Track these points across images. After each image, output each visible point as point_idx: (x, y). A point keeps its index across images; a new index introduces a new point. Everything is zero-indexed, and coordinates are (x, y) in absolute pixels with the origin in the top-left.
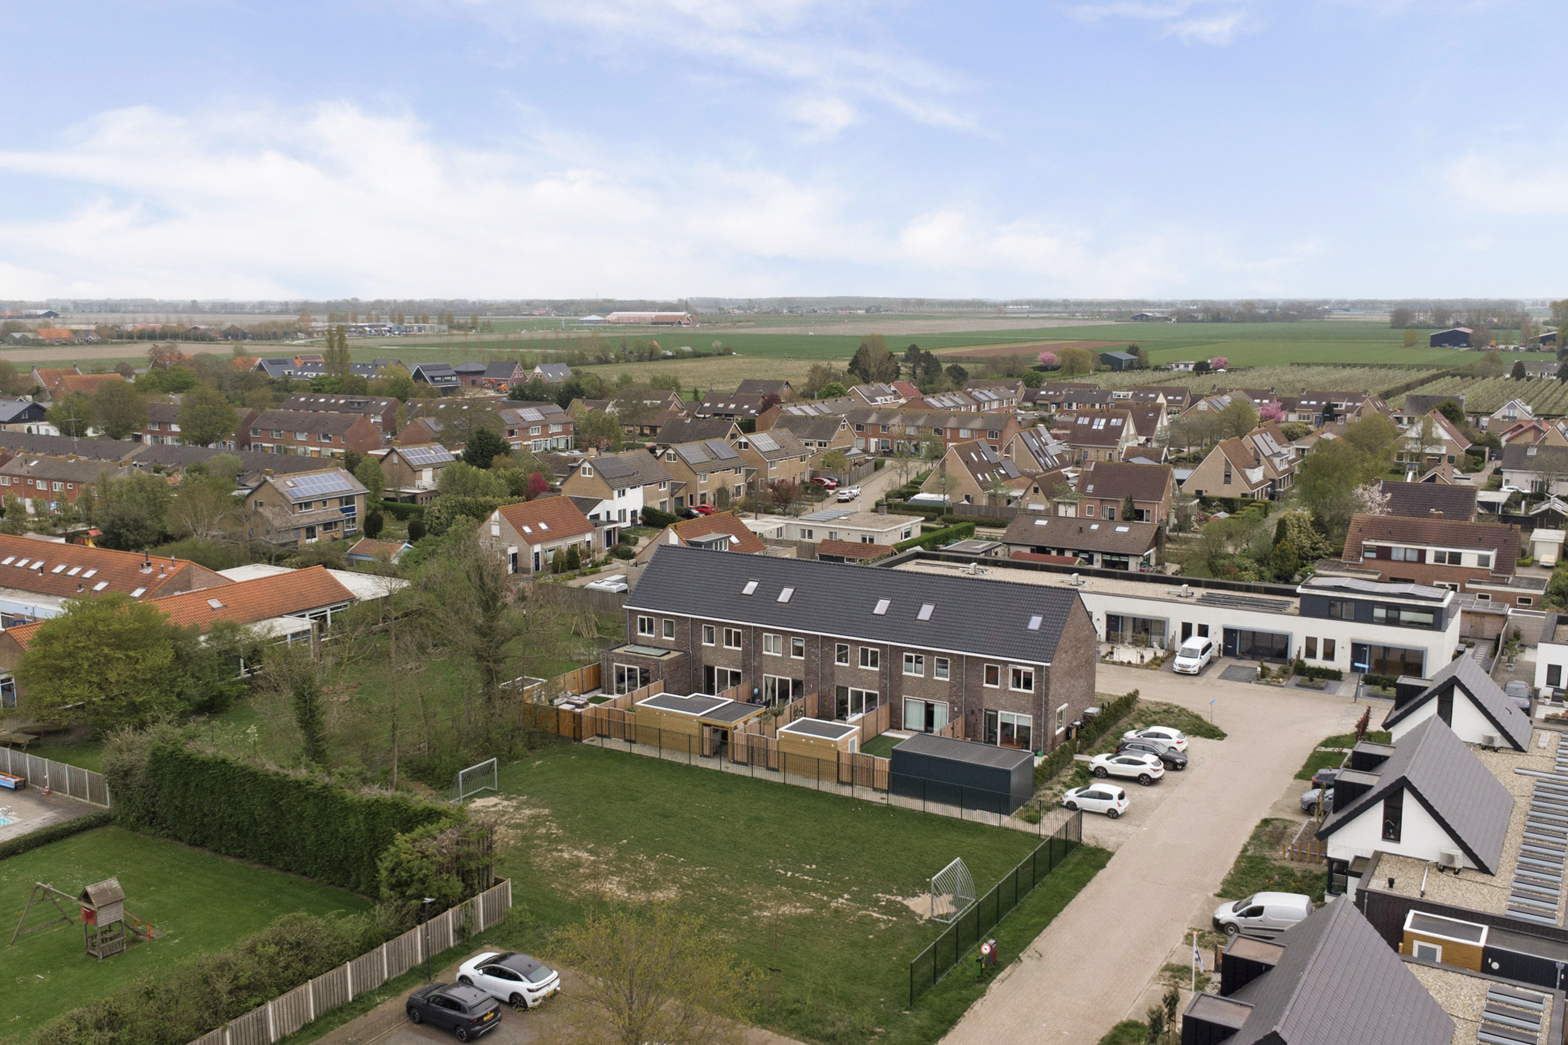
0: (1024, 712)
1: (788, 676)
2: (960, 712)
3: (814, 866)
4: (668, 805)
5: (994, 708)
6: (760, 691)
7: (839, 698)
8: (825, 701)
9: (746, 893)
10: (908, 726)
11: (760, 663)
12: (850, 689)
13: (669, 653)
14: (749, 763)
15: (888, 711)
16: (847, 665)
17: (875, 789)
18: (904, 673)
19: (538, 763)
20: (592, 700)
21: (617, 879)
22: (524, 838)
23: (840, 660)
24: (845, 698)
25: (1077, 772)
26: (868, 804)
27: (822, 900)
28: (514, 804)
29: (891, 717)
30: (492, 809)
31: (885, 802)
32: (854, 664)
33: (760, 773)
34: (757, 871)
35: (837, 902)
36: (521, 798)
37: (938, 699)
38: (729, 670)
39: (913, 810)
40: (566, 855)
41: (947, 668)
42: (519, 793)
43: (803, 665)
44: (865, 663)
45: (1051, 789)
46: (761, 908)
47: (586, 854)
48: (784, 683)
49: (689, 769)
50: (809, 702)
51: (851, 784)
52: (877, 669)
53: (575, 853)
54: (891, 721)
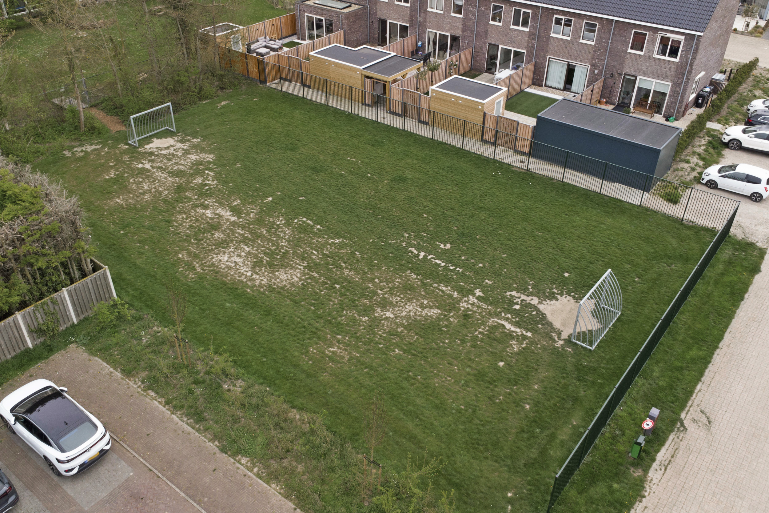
0: (664, 79)
1: (447, 31)
2: (600, 74)
3: (448, 246)
4: (321, 157)
5: (634, 73)
6: (423, 44)
7: (490, 53)
8: (478, 56)
9: (372, 280)
10: (549, 83)
11: (425, 19)
12: (500, 46)
13: (350, 6)
14: (403, 115)
15: (533, 70)
16: (500, 24)
17: (516, 151)
18: (552, 35)
19: (223, 103)
20: (288, 45)
21: (248, 249)
22: (179, 189)
23: (494, 19)
24: (495, 53)
25: (710, 142)
26: (507, 168)
27: (450, 296)
28: (185, 148)
29: (534, 74)
30: (163, 152)
31: (524, 166)
32: (507, 24)
33: (412, 126)
34: (391, 249)
35: (467, 302)
36: (195, 140)
37: (581, 61)
38: (399, 23)
39: (552, 179)
40: (209, 213)
41: (594, 31)
42: (195, 135)
43: (461, 22)
44: (516, 23)
45: (688, 162)
46: (385, 304)
47: (229, 213)
48: (443, 37)
49: (351, 117)
50: (463, 57)
51: (495, 144)
52: (527, 30)
53: (219, 210)
54: (533, 78)
